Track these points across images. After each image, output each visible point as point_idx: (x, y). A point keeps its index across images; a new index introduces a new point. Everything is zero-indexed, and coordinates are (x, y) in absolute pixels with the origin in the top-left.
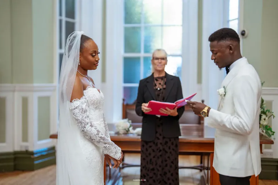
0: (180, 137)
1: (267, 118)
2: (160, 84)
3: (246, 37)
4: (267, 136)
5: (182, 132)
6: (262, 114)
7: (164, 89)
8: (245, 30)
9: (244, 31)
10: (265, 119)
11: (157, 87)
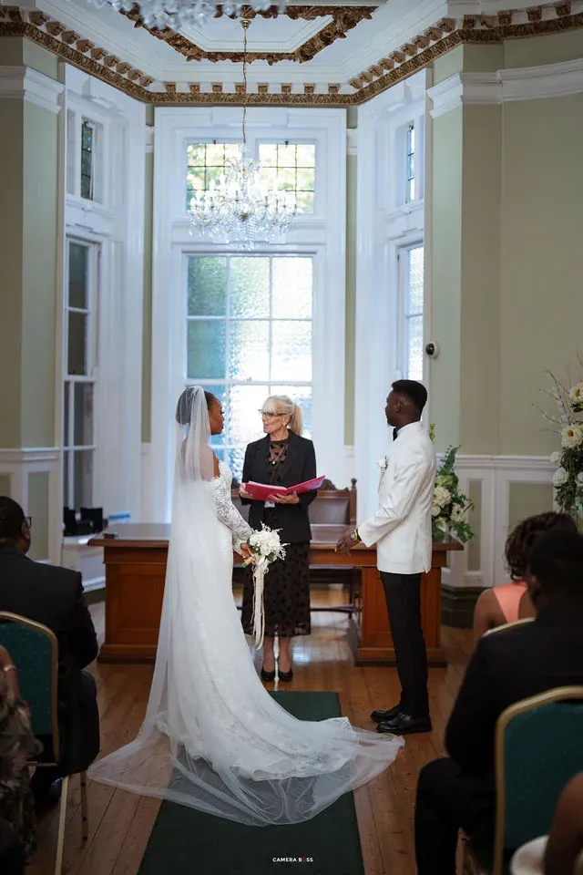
0: (311, 542)
1: (462, 510)
2: (277, 454)
3: (436, 358)
4: (460, 540)
5: (313, 534)
6: (454, 504)
7: (282, 462)
8: (434, 344)
9: (431, 346)
10: (458, 512)
11: (270, 460)
